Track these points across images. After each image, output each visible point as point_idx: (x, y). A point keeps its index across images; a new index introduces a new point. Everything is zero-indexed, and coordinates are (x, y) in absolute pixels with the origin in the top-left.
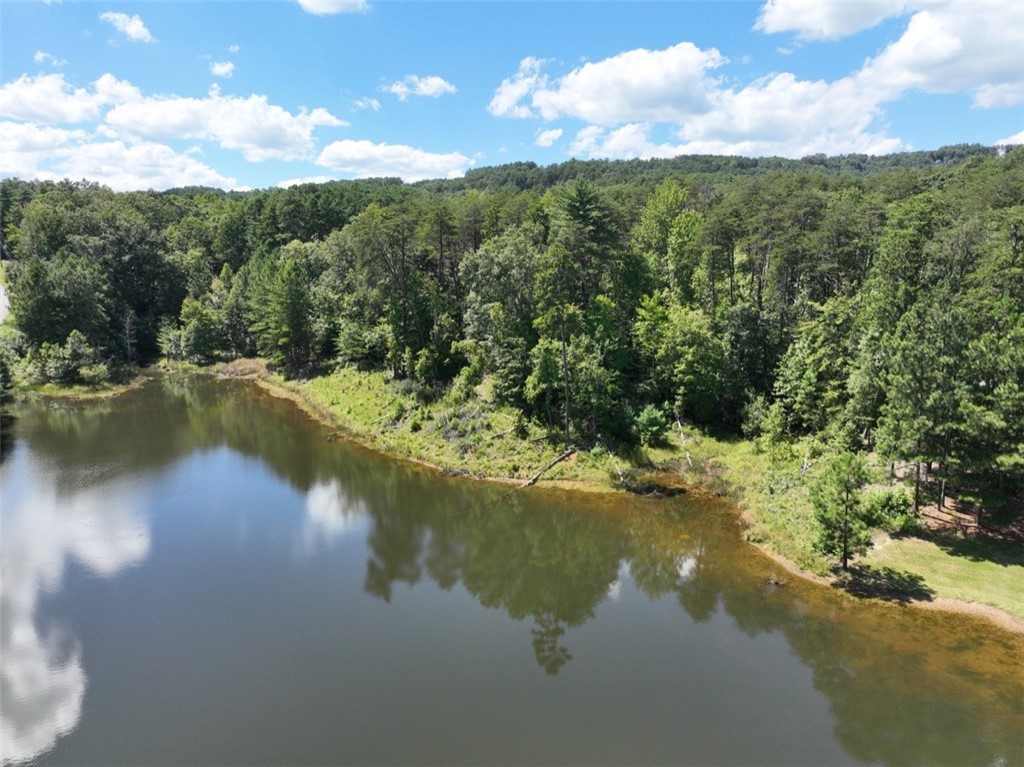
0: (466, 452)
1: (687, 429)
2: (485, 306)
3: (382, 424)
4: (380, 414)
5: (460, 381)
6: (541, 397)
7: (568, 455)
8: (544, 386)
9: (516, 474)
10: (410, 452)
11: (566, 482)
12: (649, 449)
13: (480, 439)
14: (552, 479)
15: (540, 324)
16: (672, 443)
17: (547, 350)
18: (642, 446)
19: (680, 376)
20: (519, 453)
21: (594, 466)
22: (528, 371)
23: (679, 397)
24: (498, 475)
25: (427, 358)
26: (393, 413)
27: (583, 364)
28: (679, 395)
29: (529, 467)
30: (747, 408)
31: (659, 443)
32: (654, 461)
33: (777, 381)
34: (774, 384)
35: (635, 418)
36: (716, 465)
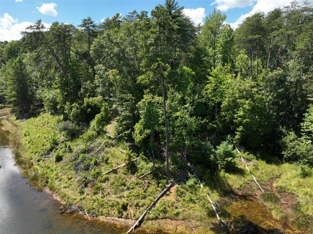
0: (86, 186)
1: (245, 155)
2: (107, 73)
3: (40, 154)
4: (43, 145)
5: (93, 123)
6: (145, 141)
7: (169, 189)
8: (148, 131)
9: (125, 213)
10: (47, 182)
12: (227, 175)
13: (99, 174)
14: (157, 218)
15: (142, 80)
16: (240, 167)
17: (150, 103)
18: (220, 171)
19: (239, 119)
20: (128, 189)
21: (191, 200)
22: (136, 119)
23: (238, 133)
24: (108, 214)
25: (77, 108)
26: (48, 146)
27: (178, 114)
28: (239, 131)
29: (137, 205)
30: (284, 139)
31: (232, 169)
32: (234, 187)
33: (303, 121)
34: (302, 124)
35: (213, 150)
36: (282, 190)
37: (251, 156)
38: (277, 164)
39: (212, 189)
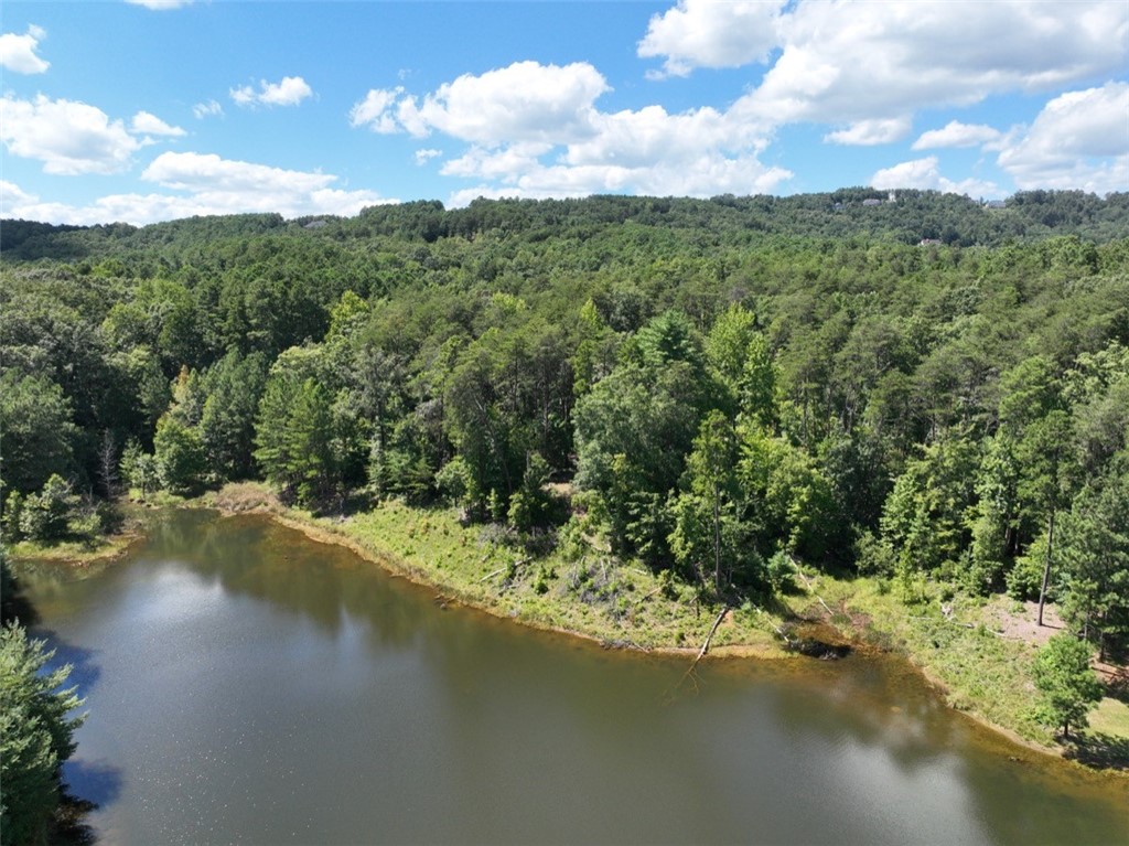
0: (619, 619)
1: (805, 569)
2: (605, 456)
3: (495, 583)
5: (574, 531)
7: (723, 615)
8: (692, 544)
9: (684, 643)
10: (551, 620)
11: (735, 647)
12: (785, 597)
13: (628, 603)
14: (721, 645)
16: (800, 586)
17: (689, 507)
18: (775, 593)
19: (794, 516)
20: (676, 618)
21: (753, 626)
23: (793, 537)
24: (666, 645)
25: (522, 503)
26: (504, 569)
28: (794, 534)
29: (695, 634)
30: (857, 543)
31: (791, 589)
32: (796, 611)
33: (883, 516)
34: (881, 520)
35: (763, 564)
36: (854, 611)
37: (814, 570)
38: (849, 579)
39: (771, 613)
